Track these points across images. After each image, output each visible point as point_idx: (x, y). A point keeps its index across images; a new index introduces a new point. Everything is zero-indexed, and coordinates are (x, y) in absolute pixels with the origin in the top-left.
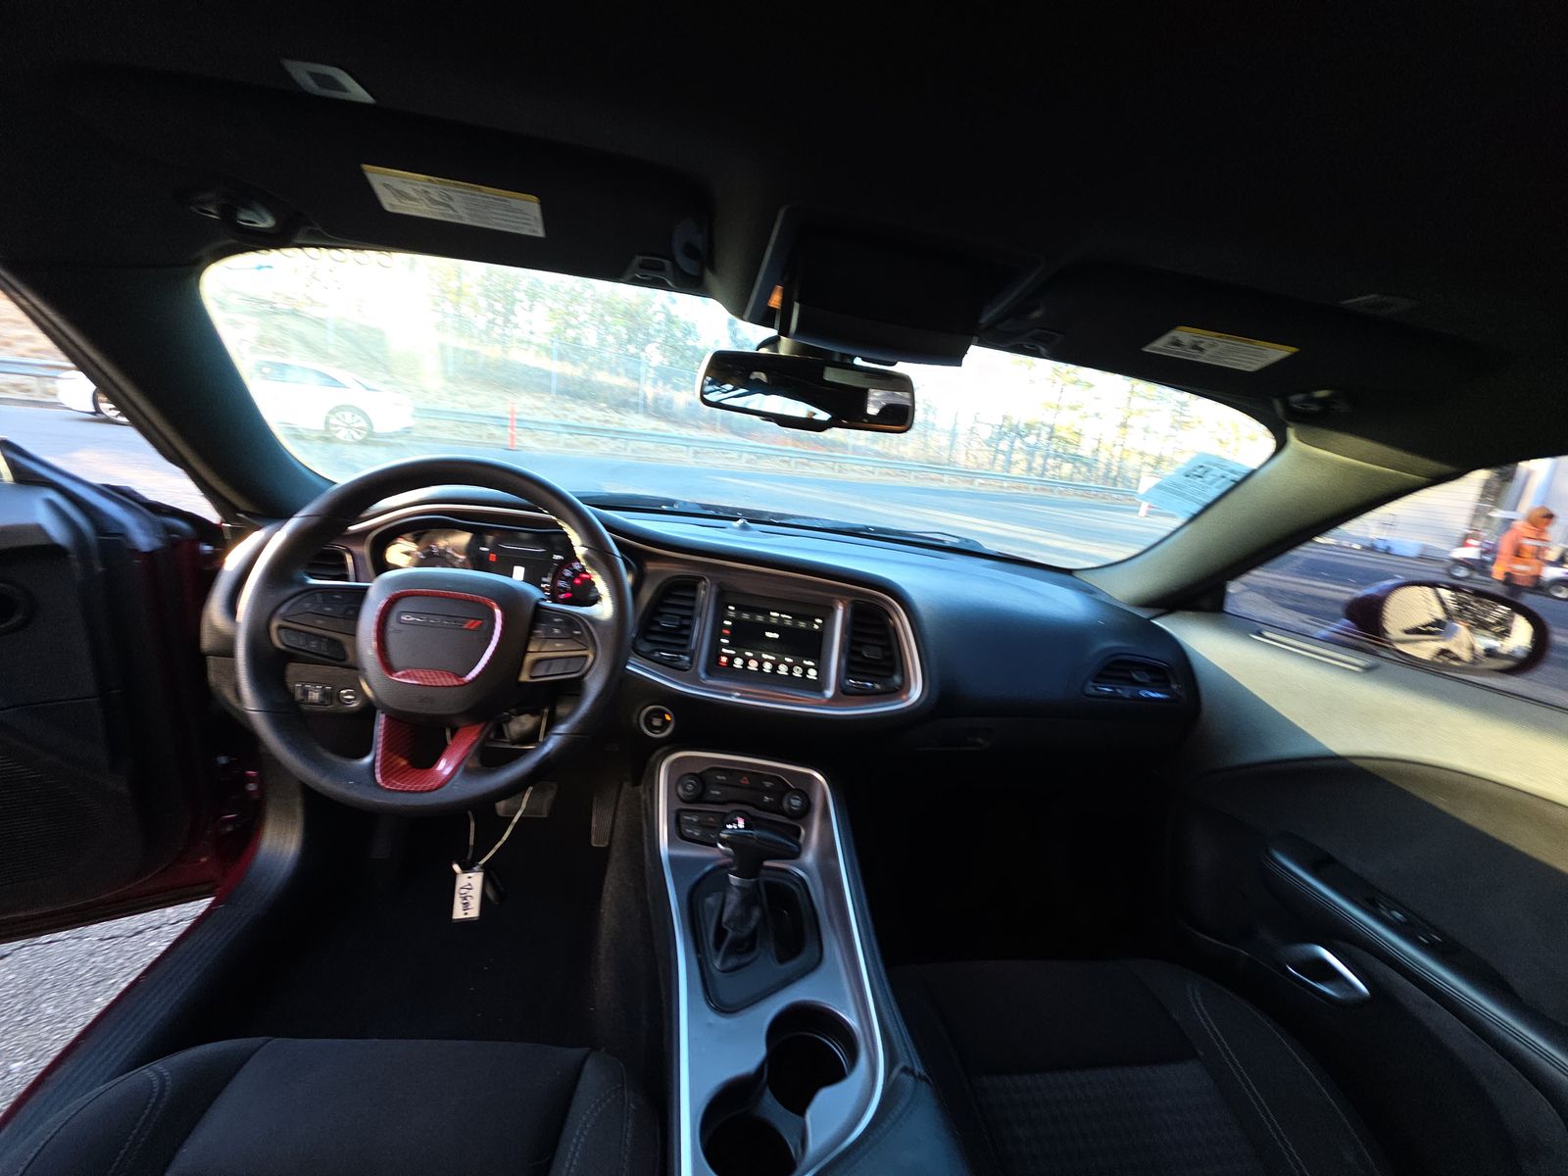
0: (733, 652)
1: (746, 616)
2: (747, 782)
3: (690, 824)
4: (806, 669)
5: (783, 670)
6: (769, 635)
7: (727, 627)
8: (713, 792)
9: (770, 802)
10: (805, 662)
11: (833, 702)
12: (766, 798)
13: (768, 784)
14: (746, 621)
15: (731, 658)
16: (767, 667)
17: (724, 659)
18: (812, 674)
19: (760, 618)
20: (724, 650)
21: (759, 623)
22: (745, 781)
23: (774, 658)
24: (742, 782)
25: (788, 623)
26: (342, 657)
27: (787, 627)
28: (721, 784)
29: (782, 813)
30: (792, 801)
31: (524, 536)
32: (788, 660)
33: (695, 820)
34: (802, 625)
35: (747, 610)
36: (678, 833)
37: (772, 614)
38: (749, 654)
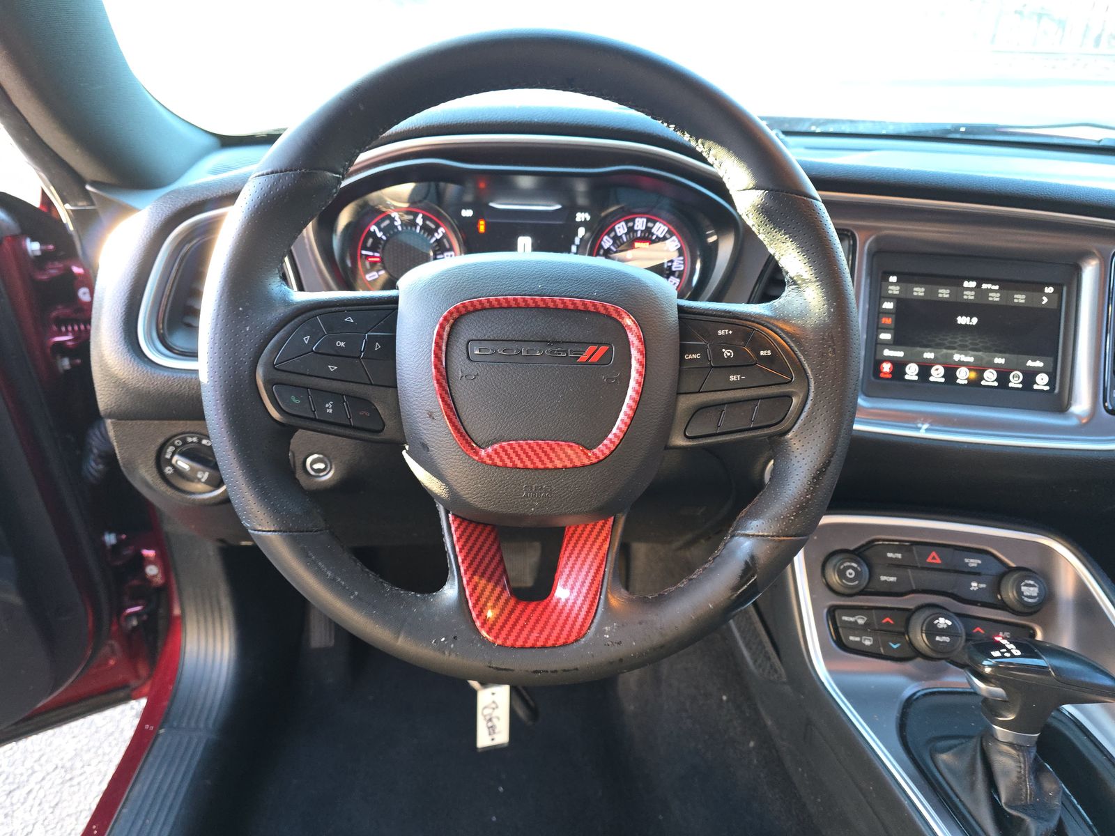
0: (900, 354)
1: (919, 291)
2: (939, 561)
3: (854, 628)
4: (1030, 376)
5: (990, 377)
6: (962, 320)
7: (887, 312)
8: (883, 578)
9: (980, 589)
10: (1030, 363)
11: (1088, 427)
12: (974, 584)
13: (973, 562)
14: (919, 300)
15: (899, 366)
16: (963, 375)
17: (887, 367)
18: (1042, 381)
19: (944, 293)
20: (887, 353)
21: (943, 302)
22: (934, 558)
23: (971, 359)
24: (929, 560)
25: (995, 297)
26: (378, 428)
27: (994, 306)
28: (894, 566)
29: (1003, 606)
30: (1023, 588)
31: (526, 182)
32: (999, 361)
33: (861, 621)
34: (1020, 298)
35: (922, 279)
36: (839, 642)
37: (966, 284)
38: (929, 355)
